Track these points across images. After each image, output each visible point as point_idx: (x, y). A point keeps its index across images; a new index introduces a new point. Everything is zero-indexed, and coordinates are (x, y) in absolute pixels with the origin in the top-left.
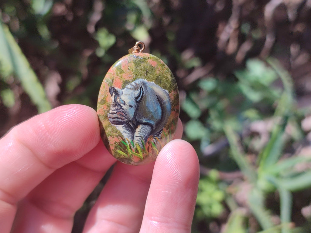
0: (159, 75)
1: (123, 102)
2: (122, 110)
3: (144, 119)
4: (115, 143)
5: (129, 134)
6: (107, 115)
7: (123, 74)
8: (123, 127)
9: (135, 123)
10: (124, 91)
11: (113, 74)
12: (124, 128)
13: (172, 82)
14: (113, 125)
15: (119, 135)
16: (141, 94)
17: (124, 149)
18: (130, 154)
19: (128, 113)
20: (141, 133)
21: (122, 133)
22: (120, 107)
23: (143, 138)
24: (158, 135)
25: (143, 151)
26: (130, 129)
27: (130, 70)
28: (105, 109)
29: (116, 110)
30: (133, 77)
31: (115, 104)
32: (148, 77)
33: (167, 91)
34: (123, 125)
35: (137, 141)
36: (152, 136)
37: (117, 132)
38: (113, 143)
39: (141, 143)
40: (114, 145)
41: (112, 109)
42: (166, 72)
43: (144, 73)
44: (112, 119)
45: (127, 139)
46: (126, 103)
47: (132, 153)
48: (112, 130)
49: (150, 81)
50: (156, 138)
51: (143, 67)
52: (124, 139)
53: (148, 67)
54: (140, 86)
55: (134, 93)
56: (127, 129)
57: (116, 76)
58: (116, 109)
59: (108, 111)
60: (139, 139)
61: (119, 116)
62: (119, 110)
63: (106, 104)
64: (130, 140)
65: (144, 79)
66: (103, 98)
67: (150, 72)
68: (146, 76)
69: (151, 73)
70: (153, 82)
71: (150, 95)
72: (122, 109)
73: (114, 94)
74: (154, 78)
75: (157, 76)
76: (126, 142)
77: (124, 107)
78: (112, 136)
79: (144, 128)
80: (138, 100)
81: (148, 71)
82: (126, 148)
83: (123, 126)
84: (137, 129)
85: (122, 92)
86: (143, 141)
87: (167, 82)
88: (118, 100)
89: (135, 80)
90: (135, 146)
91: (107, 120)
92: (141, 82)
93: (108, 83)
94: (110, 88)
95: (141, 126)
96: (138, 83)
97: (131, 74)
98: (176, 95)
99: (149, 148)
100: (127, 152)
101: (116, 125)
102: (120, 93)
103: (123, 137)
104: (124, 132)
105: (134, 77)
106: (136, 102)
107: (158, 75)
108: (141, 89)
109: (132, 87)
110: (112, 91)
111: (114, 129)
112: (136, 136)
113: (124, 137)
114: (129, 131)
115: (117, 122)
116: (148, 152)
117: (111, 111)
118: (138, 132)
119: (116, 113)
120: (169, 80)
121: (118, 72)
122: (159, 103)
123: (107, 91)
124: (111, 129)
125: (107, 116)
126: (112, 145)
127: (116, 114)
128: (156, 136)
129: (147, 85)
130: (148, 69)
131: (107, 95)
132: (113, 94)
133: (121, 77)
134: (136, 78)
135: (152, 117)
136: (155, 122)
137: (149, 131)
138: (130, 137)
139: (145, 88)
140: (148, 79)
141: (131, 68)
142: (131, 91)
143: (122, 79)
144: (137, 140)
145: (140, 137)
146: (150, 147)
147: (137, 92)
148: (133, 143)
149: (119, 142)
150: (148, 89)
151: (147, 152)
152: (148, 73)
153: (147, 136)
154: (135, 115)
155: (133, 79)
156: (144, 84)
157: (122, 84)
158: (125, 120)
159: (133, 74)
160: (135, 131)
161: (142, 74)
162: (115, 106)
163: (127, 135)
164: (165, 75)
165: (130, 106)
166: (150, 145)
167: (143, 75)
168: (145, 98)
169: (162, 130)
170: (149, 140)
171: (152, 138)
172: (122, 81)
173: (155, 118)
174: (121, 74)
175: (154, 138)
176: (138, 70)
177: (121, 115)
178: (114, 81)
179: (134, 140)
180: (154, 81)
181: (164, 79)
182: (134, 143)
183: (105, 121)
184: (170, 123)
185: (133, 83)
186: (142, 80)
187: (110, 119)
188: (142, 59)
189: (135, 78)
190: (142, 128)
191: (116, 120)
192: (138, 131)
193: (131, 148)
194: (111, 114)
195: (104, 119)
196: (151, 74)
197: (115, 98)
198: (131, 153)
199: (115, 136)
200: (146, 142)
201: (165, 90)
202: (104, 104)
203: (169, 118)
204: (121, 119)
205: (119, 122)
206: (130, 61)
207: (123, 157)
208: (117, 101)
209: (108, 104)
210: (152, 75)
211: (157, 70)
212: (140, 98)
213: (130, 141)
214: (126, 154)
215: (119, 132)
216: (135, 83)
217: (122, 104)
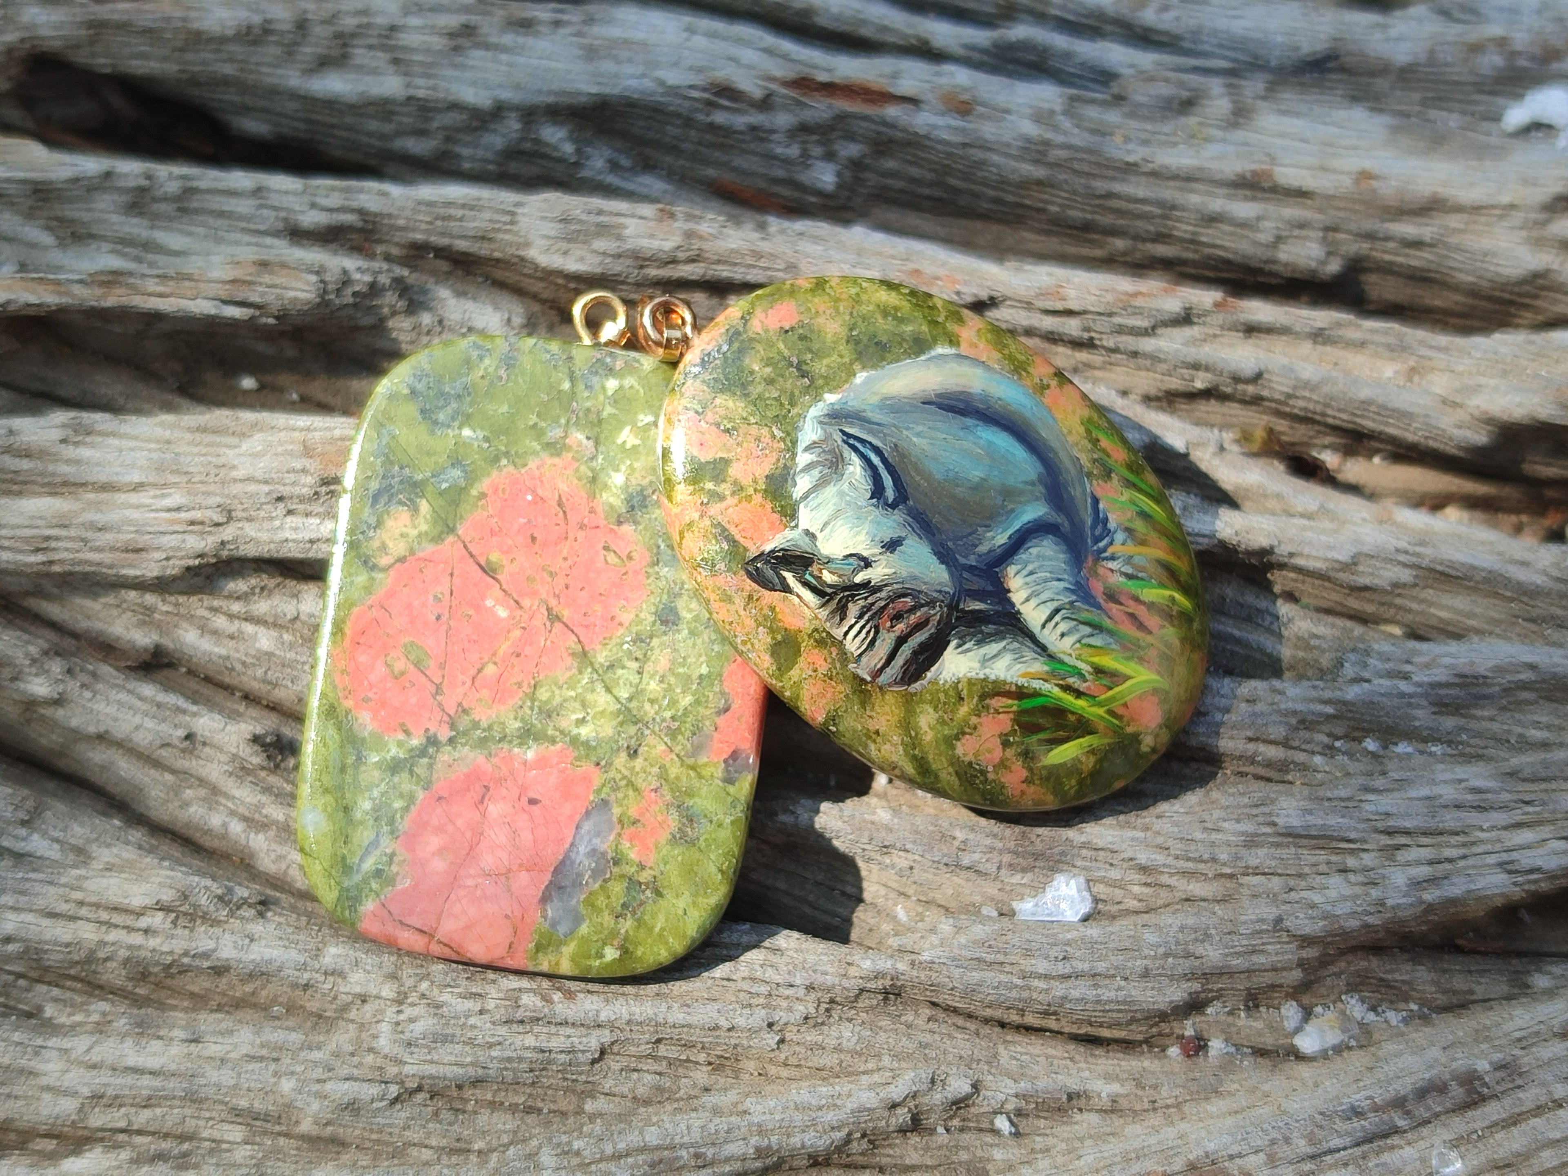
0: (851, 330)
1: (851, 560)
2: (883, 594)
3: (989, 534)
4: (1006, 744)
5: (1011, 647)
6: (856, 677)
7: (735, 471)
8: (959, 646)
9: (977, 583)
10: (807, 518)
11: (696, 516)
12: (968, 650)
13: (917, 305)
14: (917, 686)
15: (983, 697)
16: (876, 460)
17: (1060, 727)
18: (1102, 717)
19: (915, 578)
20: (1044, 597)
21: (982, 676)
22: (864, 593)
23: (1071, 603)
24: (1107, 532)
25: (1130, 649)
26: (990, 628)
27: (734, 429)
28: (823, 668)
29: (862, 622)
30: (774, 437)
31: (833, 604)
32: (822, 377)
33: (940, 350)
34: (948, 643)
35: (1069, 641)
36: (1090, 559)
37: (965, 693)
38: (998, 753)
39: (1087, 630)
40: (1010, 753)
41: (846, 633)
42: (858, 294)
43: (791, 382)
44: (888, 670)
45: (1024, 675)
46: (865, 554)
47: (1100, 705)
48: (936, 709)
49: (846, 381)
50: (1110, 550)
51: (767, 365)
52: (1013, 688)
53: (781, 346)
54: (838, 437)
55: (846, 487)
56: (980, 643)
57: (715, 509)
58: (860, 617)
59: (844, 656)
60: (1063, 627)
61: (901, 627)
62: (875, 608)
63: (806, 644)
64: (1039, 666)
65: (818, 398)
66: (769, 640)
67: (810, 356)
68: (812, 381)
69: (818, 355)
70: (861, 377)
71: (907, 429)
72: (878, 589)
73: (788, 576)
74: (847, 360)
75: (848, 342)
76: (1036, 694)
77: (875, 574)
78: (964, 733)
79: (1030, 567)
80: (890, 494)
81: (795, 360)
82: (1058, 712)
83: (954, 643)
84: (1017, 597)
85: (807, 532)
86: (1085, 616)
87: (901, 320)
88: (828, 577)
89: (794, 443)
90: (1085, 668)
91: (877, 697)
92: (821, 423)
93: (721, 566)
94: (750, 575)
95: (1011, 570)
96: (815, 437)
97: (758, 439)
98: (990, 331)
99: (1132, 616)
100: (1083, 727)
101: (929, 675)
102: (805, 545)
103: (1005, 682)
104: (985, 661)
105: (778, 434)
106: (893, 506)
107: (843, 332)
108: (851, 441)
109: (816, 473)
110: (769, 573)
111: (942, 696)
112: (1043, 626)
113: (1009, 680)
114: (998, 636)
115: (921, 658)
116: (1150, 632)
117: (853, 645)
118: (1033, 602)
119: (877, 632)
120: (896, 309)
121: (709, 485)
122: (969, 421)
123: (750, 597)
124: (931, 710)
125: (863, 680)
126: (1003, 764)
127: (883, 634)
128: (1102, 544)
129: (854, 404)
130: (786, 353)
131: (773, 609)
132: (783, 580)
133: (738, 488)
134: (789, 428)
135: (1008, 493)
136: (1037, 499)
137: (1062, 556)
138: (1029, 655)
139: (862, 428)
140: (832, 382)
141: (731, 420)
142: (830, 492)
143: (751, 491)
144: (1063, 635)
145: (1057, 611)
146: (1133, 607)
147: (855, 468)
148: (1061, 662)
149: (1016, 721)
150: (877, 417)
151: (1149, 639)
152: (804, 367)
153: (1077, 583)
154: (944, 555)
155: (782, 445)
156: (835, 416)
157: (769, 506)
158: (936, 614)
159: (765, 431)
160: (1018, 612)
161: (792, 394)
162: (841, 612)
163: (1007, 659)
164: (864, 309)
165: (891, 546)
166: (1123, 599)
167: (797, 393)
168: (903, 456)
169: (1096, 501)
170: (1097, 589)
171: (1101, 571)
172: (758, 498)
173: (1021, 486)
174: (724, 481)
175: (1106, 559)
176: (760, 397)
177: (898, 617)
178: (734, 531)
179: (1052, 648)
180: (857, 366)
181: (883, 325)
182: (1066, 659)
183: (872, 710)
184: (1090, 446)
185: (803, 459)
186: (816, 411)
187: (882, 679)
188: (725, 348)
189: (788, 434)
190: (1025, 572)
191: (906, 652)
192: (1027, 600)
193: (1078, 694)
194: (864, 659)
195: (863, 704)
196: (821, 358)
197: (806, 584)
198: (1101, 711)
199: (974, 720)
200: (1099, 607)
201: (933, 353)
202: (798, 653)
203: (1065, 431)
204: (919, 627)
205: (923, 647)
206: (700, 401)
207: (1092, 759)
208: (830, 586)
209: (810, 636)
210: (829, 356)
211: (820, 320)
212: (888, 481)
213: (1046, 668)
214: (1088, 738)
215: (971, 682)
216: (807, 449)
217: (856, 572)
